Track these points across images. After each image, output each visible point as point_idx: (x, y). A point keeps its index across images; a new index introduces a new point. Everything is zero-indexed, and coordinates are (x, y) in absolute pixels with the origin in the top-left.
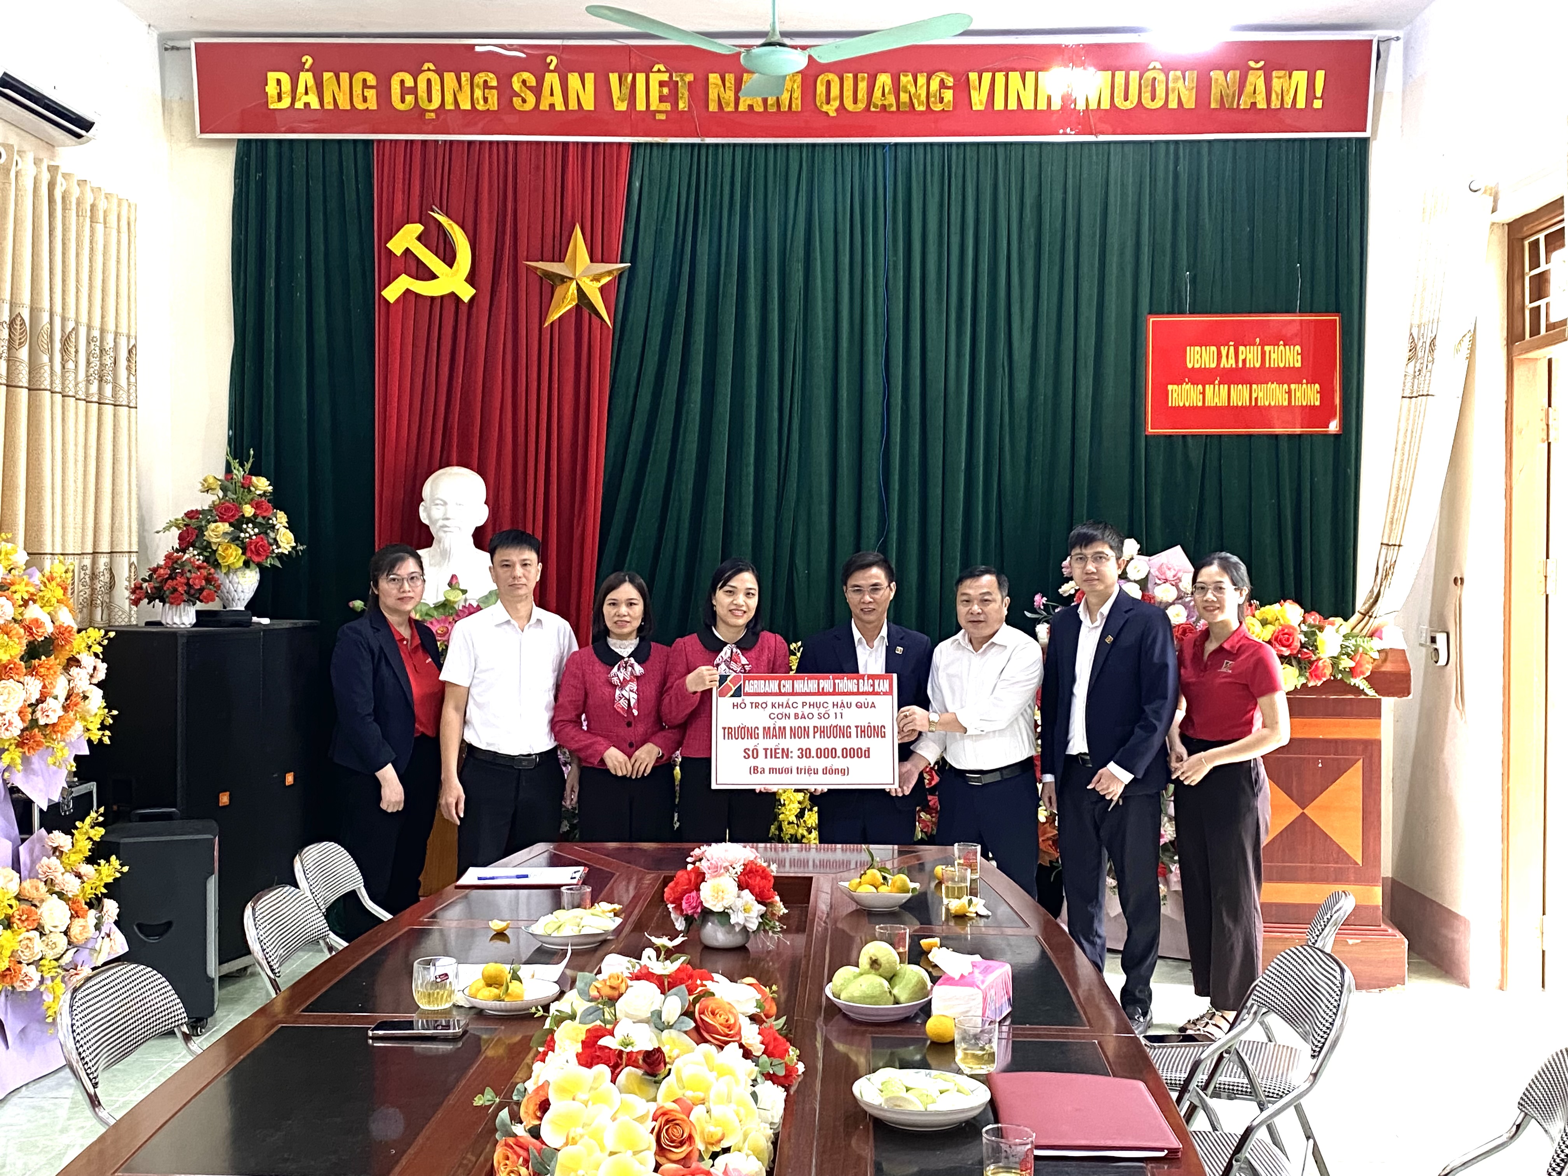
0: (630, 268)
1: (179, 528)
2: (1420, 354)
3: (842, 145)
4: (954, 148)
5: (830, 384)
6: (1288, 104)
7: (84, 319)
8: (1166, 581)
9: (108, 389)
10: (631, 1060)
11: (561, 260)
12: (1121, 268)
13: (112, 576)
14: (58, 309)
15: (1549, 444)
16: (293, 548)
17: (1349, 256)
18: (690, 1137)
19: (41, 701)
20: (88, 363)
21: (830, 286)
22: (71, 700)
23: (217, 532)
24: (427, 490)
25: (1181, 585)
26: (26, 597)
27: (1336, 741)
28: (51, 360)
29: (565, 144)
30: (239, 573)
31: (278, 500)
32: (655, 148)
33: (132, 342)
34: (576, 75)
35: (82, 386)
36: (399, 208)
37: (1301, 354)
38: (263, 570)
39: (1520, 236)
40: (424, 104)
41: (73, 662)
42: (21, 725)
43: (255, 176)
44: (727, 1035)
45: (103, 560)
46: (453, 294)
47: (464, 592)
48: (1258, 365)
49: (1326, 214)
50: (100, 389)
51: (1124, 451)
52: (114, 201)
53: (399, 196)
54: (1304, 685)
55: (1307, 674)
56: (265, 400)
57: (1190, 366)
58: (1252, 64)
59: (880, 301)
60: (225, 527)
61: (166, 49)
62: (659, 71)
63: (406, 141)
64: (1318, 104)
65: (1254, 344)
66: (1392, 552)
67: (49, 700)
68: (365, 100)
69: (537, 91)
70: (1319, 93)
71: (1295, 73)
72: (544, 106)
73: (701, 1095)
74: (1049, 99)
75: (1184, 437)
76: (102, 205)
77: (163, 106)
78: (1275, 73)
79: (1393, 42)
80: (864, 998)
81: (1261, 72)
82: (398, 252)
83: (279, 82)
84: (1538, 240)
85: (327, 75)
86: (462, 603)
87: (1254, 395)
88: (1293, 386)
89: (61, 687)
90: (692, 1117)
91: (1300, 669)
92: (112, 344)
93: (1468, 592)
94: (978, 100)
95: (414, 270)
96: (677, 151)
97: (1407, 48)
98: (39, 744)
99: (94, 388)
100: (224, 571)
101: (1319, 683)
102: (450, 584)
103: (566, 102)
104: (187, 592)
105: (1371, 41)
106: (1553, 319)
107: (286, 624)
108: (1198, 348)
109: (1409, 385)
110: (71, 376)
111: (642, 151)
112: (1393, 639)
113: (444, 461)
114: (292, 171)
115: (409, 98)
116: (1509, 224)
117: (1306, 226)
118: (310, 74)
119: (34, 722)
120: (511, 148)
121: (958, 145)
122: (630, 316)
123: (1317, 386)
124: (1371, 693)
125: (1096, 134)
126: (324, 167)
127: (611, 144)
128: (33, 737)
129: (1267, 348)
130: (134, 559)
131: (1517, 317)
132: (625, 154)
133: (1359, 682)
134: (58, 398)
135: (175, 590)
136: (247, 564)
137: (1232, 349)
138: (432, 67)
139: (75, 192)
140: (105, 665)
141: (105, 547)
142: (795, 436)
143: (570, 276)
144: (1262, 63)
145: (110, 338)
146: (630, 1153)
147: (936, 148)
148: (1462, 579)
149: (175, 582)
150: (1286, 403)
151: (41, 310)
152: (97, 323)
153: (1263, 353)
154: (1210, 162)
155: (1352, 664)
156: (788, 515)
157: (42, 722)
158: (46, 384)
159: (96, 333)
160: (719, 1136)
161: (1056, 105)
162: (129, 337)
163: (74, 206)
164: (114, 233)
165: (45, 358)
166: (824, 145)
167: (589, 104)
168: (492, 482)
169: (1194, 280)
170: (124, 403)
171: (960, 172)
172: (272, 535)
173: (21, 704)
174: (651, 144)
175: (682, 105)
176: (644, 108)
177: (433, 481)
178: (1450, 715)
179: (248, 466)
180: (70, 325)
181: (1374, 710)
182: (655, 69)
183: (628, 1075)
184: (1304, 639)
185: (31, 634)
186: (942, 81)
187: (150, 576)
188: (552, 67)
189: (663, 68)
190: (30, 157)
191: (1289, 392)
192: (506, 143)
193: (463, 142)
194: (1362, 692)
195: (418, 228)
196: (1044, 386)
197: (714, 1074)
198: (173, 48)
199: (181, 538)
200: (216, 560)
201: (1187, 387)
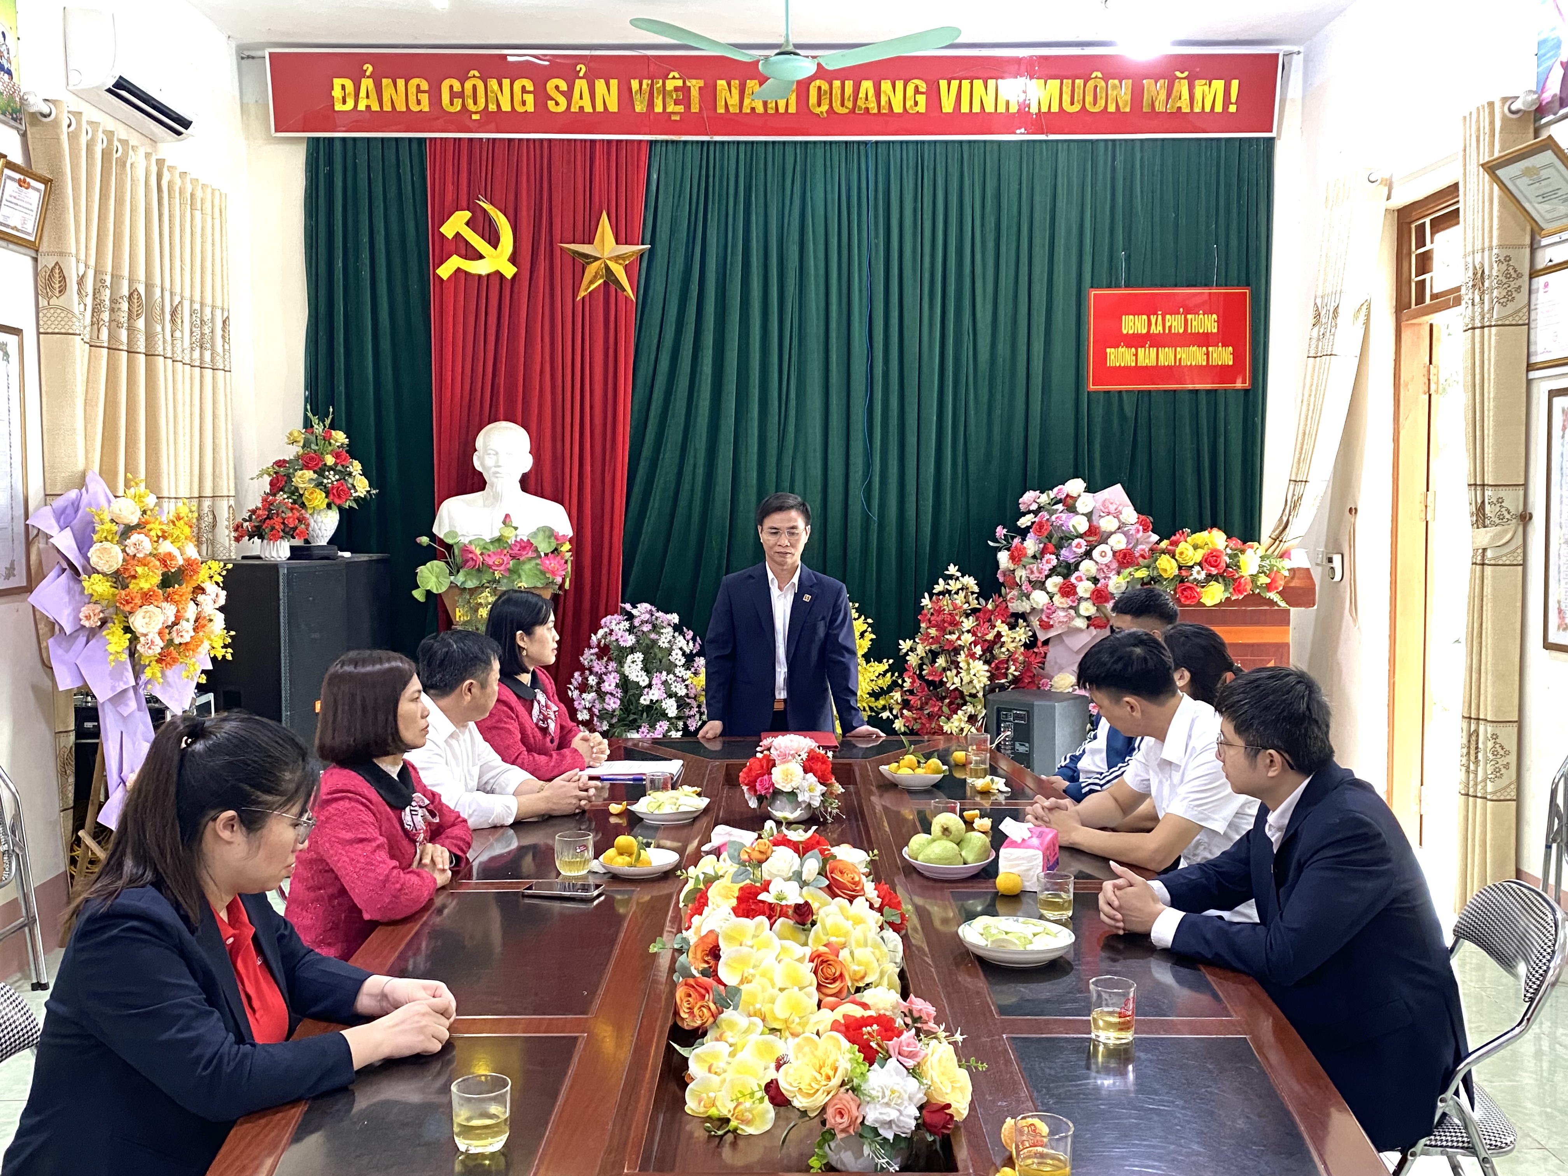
0: (650, 250)
1: (270, 475)
2: (1323, 320)
3: (831, 143)
4: (926, 146)
5: (821, 348)
6: (1208, 109)
7: (187, 294)
8: (1109, 514)
9: (207, 355)
10: (783, 914)
11: (591, 242)
12: (1068, 249)
13: (214, 517)
14: (167, 285)
15: (1430, 396)
16: (368, 492)
17: (1258, 237)
18: (841, 975)
19: (175, 624)
20: (192, 332)
21: (822, 265)
22: (200, 623)
23: (304, 478)
24: (480, 442)
25: (1121, 517)
26: (160, 534)
27: (1253, 645)
28: (163, 330)
29: (593, 142)
30: (322, 514)
31: (353, 451)
32: (670, 146)
33: (226, 315)
34: (602, 81)
35: (187, 352)
36: (449, 197)
37: (1218, 322)
38: (341, 510)
39: (1408, 220)
40: (471, 107)
41: (200, 590)
42: (162, 644)
43: (323, 170)
44: (854, 891)
45: (207, 503)
46: (498, 273)
47: (516, 528)
48: (1181, 331)
49: (1238, 201)
50: (201, 355)
51: (1070, 405)
52: (209, 191)
53: (450, 187)
54: (1228, 599)
55: (1231, 590)
56: (336, 365)
57: (1125, 332)
58: (1178, 74)
59: (865, 278)
60: (310, 474)
61: (243, 58)
62: (674, 78)
63: (455, 139)
64: (1233, 109)
65: (1178, 313)
66: (1300, 488)
67: (183, 623)
68: (419, 102)
69: (568, 95)
70: (1233, 99)
71: (1214, 82)
72: (574, 109)
73: (842, 940)
74: (1008, 103)
75: (1120, 392)
76: (199, 194)
77: (242, 107)
78: (1197, 82)
79: (1295, 56)
80: (940, 860)
81: (1186, 81)
82: (450, 235)
83: (343, 87)
84: (1424, 223)
85: (385, 82)
86: (513, 539)
87: (1178, 357)
88: (1210, 349)
89: (191, 611)
90: (840, 958)
91: (1226, 585)
92: (209, 316)
93: (1361, 520)
94: (948, 106)
95: (464, 252)
96: (689, 147)
97: (1306, 61)
98: (175, 660)
99: (196, 354)
100: (310, 511)
101: (1241, 597)
102: (504, 523)
103: (594, 106)
104: (283, 531)
105: (1277, 55)
106: (1435, 291)
107: (363, 557)
108: (1131, 317)
109: (1313, 346)
110: (178, 343)
111: (659, 146)
112: (1300, 559)
113: (492, 417)
114: (355, 164)
115: (458, 102)
116: (1398, 211)
117: (1222, 212)
118: (371, 80)
119: (171, 641)
120: (546, 145)
121: (929, 142)
122: (651, 292)
123: (1231, 348)
124: (1283, 604)
125: (1047, 133)
126: (383, 162)
127: (633, 141)
128: (170, 654)
129: (1189, 317)
130: (232, 502)
131: (1405, 289)
132: (645, 150)
133: (1273, 596)
134: (169, 361)
135: (273, 528)
136: (329, 506)
137: (1160, 317)
138: (477, 74)
139: (178, 182)
140: (225, 593)
141: (208, 492)
142: (793, 395)
143: (599, 256)
144: (1186, 73)
145: (208, 311)
146: (796, 988)
147: (911, 147)
148: (1356, 510)
149: (272, 521)
150: (1204, 363)
151: (153, 286)
152: (197, 298)
153: (1186, 320)
154: (1142, 159)
155: (1268, 580)
156: (787, 461)
157: (177, 641)
158: (160, 350)
159: (197, 306)
160: (862, 973)
161: (1013, 109)
162: (223, 309)
163: (177, 195)
164: (209, 218)
165: (159, 328)
166: (815, 143)
167: (613, 107)
168: (535, 434)
169: (1128, 258)
170: (221, 367)
171: (932, 167)
172: (350, 481)
173: (160, 626)
174: (667, 142)
175: (695, 108)
176: (661, 110)
177: (486, 434)
178: (1344, 624)
179: (328, 422)
180: (177, 299)
181: (1283, 618)
182: (671, 76)
183: (782, 924)
184: (1228, 561)
185: (166, 566)
186: (917, 87)
187: (250, 517)
188: (581, 74)
189: (677, 76)
190: (142, 151)
191: (1207, 354)
192: (541, 140)
193: (504, 139)
194: (1276, 604)
195: (467, 215)
196: (1003, 348)
197: (850, 922)
198: (248, 57)
199: (272, 484)
200: (303, 503)
201: (1122, 350)
